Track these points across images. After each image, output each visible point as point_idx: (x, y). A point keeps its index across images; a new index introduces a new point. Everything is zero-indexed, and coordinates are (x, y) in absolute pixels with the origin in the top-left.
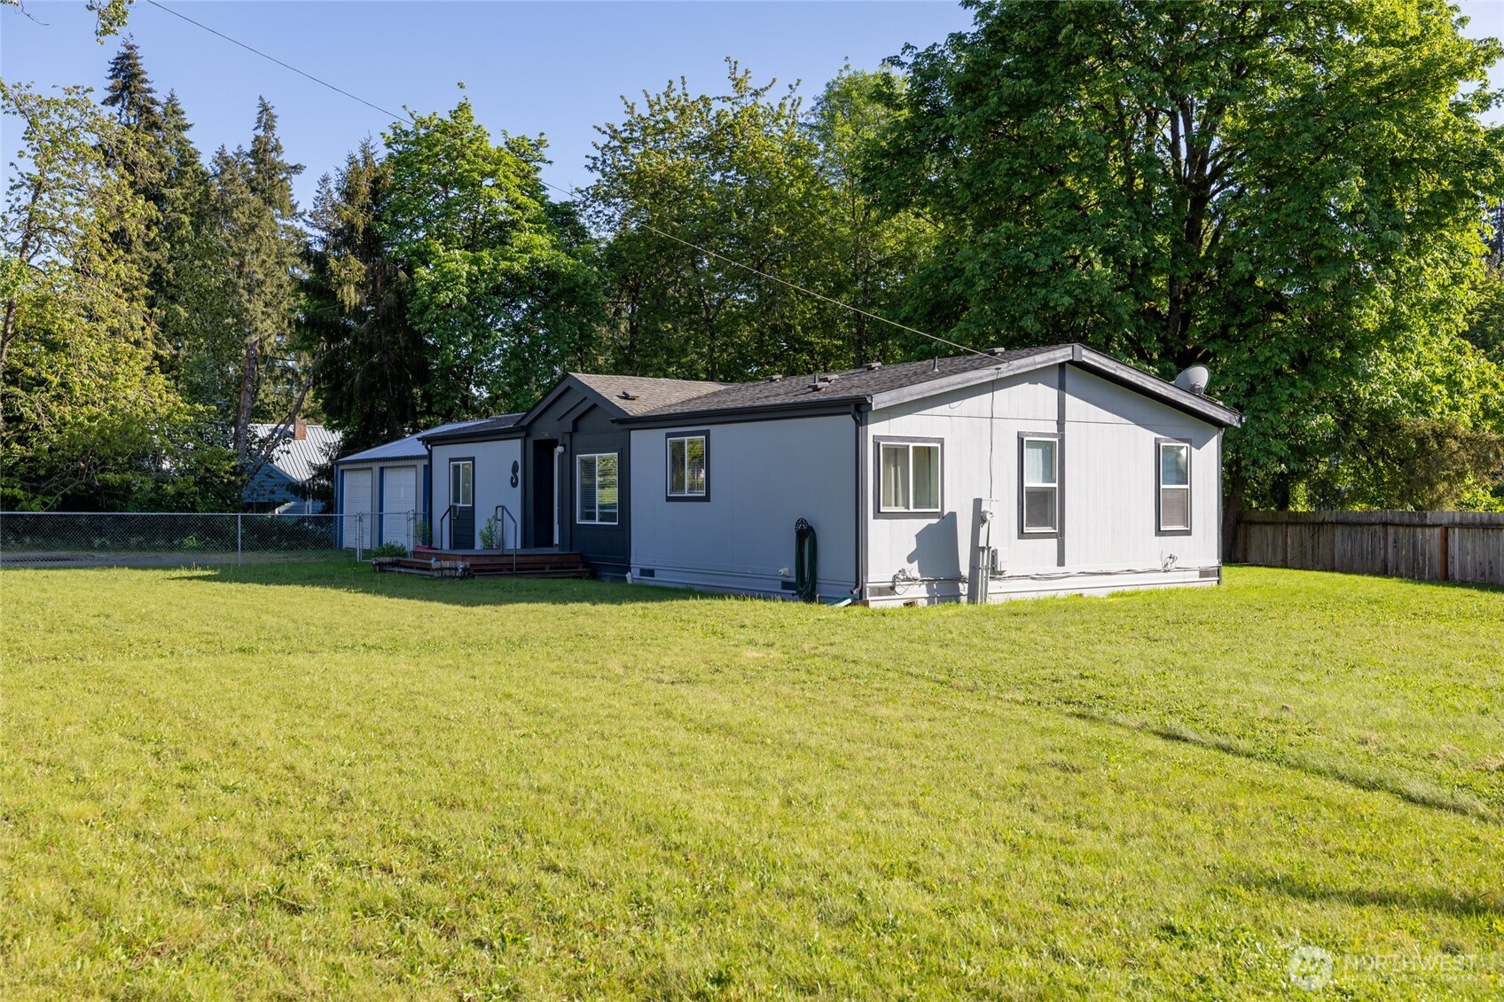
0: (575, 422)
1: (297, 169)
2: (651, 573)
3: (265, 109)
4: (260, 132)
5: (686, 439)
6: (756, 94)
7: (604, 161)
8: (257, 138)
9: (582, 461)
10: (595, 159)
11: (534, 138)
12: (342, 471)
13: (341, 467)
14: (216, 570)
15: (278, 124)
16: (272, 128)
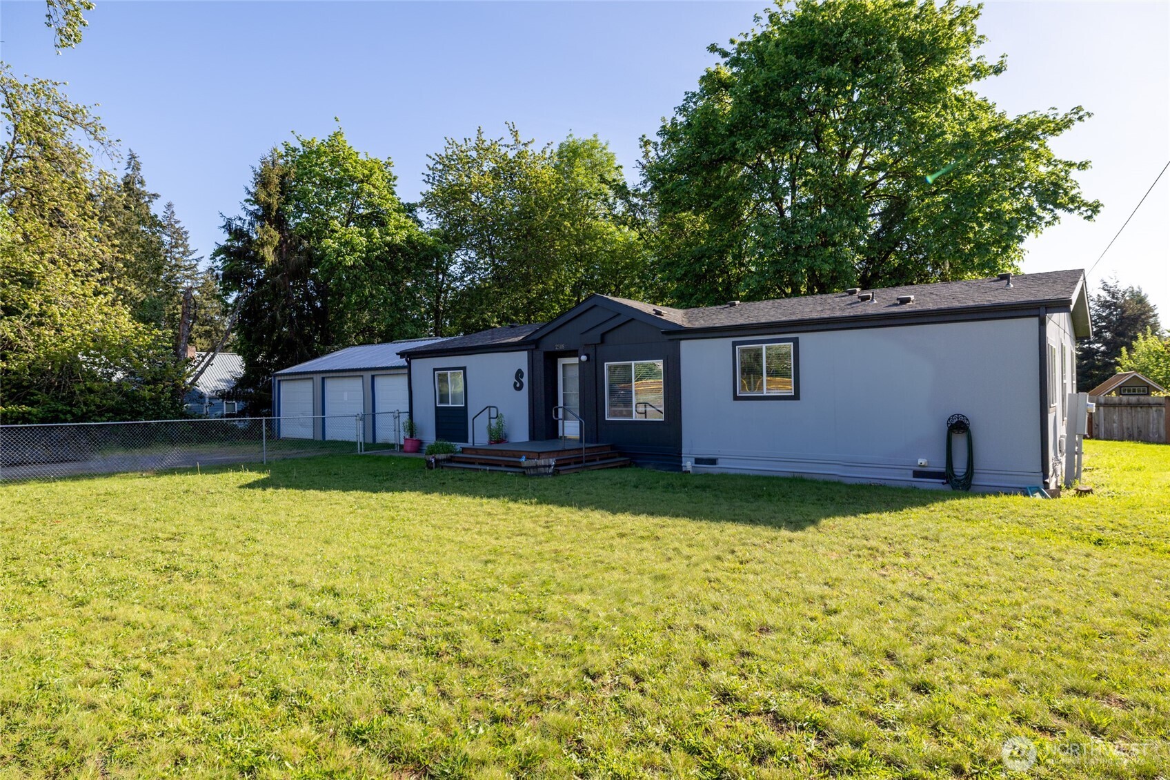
0: (603, 335)
1: (155, 196)
2: (713, 462)
3: (133, 157)
4: (129, 171)
5: (764, 346)
6: (525, 145)
7: (434, 178)
8: (128, 175)
9: (610, 367)
10: (428, 175)
11: (385, 160)
12: (279, 381)
13: (277, 379)
14: (261, 470)
15: (142, 167)
16: (138, 169)
